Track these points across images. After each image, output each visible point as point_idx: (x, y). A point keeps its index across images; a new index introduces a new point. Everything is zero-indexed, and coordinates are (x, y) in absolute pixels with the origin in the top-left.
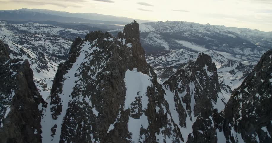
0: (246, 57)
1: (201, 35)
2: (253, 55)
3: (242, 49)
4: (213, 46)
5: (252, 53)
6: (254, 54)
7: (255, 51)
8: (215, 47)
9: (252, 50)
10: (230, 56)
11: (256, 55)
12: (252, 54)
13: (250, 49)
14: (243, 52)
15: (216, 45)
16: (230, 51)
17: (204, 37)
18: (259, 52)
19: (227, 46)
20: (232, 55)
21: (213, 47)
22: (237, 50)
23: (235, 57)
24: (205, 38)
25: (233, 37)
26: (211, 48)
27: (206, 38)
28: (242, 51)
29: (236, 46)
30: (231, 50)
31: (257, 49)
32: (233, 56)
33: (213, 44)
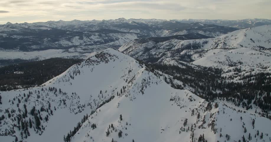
0: (80, 47)
1: (6, 35)
2: (85, 44)
3: (69, 40)
4: (30, 45)
5: (82, 41)
6: (85, 42)
7: (85, 39)
8: (35, 46)
9: (81, 38)
10: (62, 52)
11: (87, 43)
12: (83, 43)
13: (77, 37)
14: (72, 43)
15: (35, 43)
16: (57, 46)
17: (11, 37)
18: (89, 39)
19: (49, 40)
20: (64, 50)
21: (32, 46)
22: (64, 42)
23: (69, 52)
24: (13, 37)
25: (47, 30)
26: (30, 49)
27: (15, 36)
28: (70, 42)
29: (60, 38)
30: (56, 44)
31: (85, 36)
32: (66, 51)
33: (30, 43)
